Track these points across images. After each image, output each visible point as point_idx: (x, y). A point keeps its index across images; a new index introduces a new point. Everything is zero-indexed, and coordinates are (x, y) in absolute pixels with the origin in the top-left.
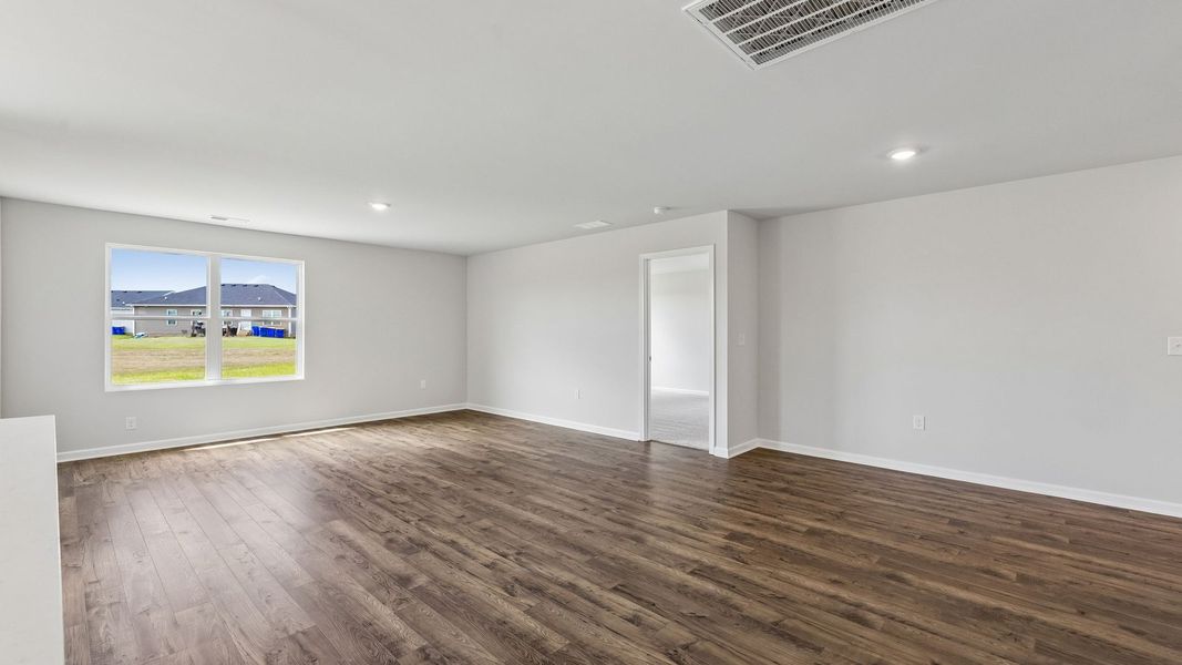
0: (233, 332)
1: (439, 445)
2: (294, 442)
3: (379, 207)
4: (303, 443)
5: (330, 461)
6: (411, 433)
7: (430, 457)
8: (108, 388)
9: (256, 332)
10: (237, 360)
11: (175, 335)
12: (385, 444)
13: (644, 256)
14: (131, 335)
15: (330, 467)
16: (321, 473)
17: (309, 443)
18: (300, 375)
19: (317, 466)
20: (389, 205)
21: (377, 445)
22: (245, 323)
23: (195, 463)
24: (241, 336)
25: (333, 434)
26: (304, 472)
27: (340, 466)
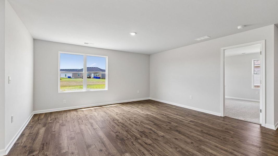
0: (90, 77)
1: (149, 113)
2: (105, 109)
3: (133, 34)
4: (108, 109)
5: (117, 117)
6: (137, 107)
7: (148, 118)
8: (59, 92)
9: (94, 77)
10: (91, 84)
11: (79, 78)
12: (132, 112)
13: (223, 49)
14: (71, 78)
15: (118, 120)
16: (115, 123)
17: (110, 109)
18: (106, 89)
19: (114, 120)
20: (136, 33)
21: (129, 112)
22: (92, 76)
23: (79, 116)
24: (91, 78)
25: (116, 107)
26: (110, 122)
27: (121, 120)
